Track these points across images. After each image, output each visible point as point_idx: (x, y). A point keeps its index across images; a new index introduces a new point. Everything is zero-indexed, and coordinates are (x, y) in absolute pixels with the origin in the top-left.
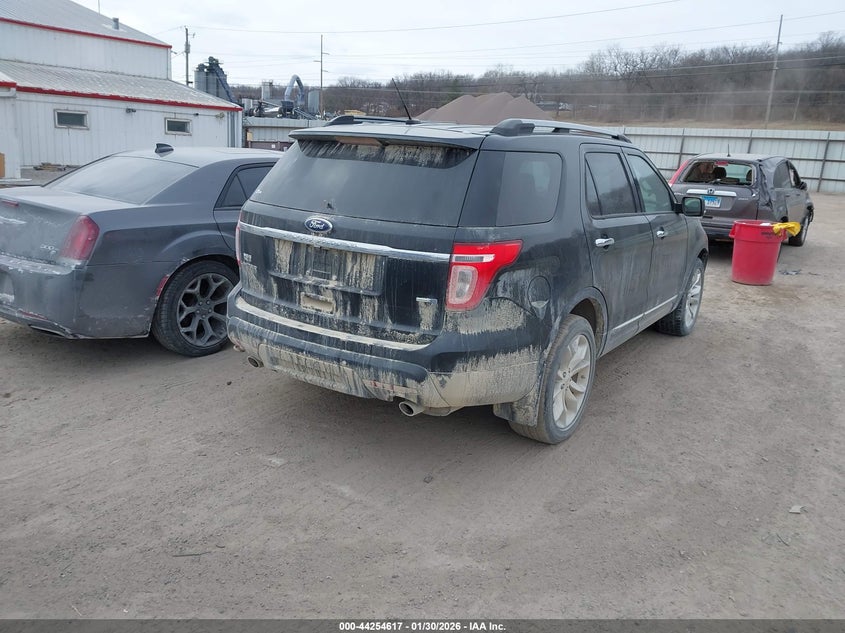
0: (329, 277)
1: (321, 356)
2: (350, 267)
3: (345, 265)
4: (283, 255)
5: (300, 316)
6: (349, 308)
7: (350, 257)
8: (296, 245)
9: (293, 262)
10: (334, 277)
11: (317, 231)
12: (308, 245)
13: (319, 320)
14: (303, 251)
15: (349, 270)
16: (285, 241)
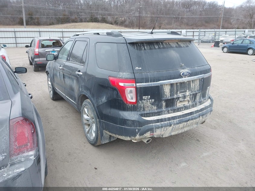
0: (186, 91)
1: (195, 118)
2: (192, 85)
3: (190, 85)
4: (167, 90)
5: (179, 110)
6: (193, 99)
7: (191, 82)
8: (172, 85)
9: (171, 92)
10: (188, 91)
11: (185, 76)
12: (177, 83)
13: (186, 108)
14: (175, 86)
15: (192, 86)
16: (166, 85)
